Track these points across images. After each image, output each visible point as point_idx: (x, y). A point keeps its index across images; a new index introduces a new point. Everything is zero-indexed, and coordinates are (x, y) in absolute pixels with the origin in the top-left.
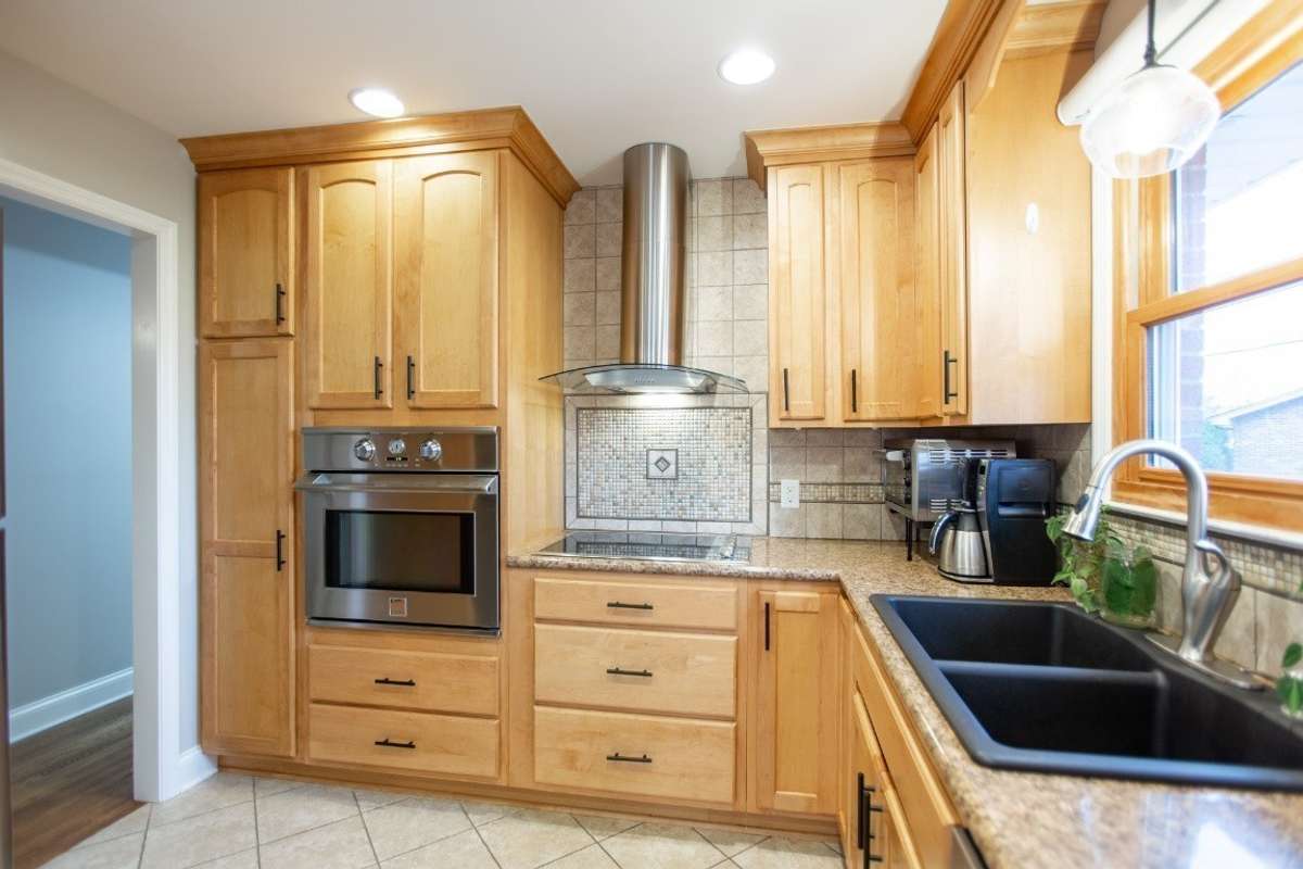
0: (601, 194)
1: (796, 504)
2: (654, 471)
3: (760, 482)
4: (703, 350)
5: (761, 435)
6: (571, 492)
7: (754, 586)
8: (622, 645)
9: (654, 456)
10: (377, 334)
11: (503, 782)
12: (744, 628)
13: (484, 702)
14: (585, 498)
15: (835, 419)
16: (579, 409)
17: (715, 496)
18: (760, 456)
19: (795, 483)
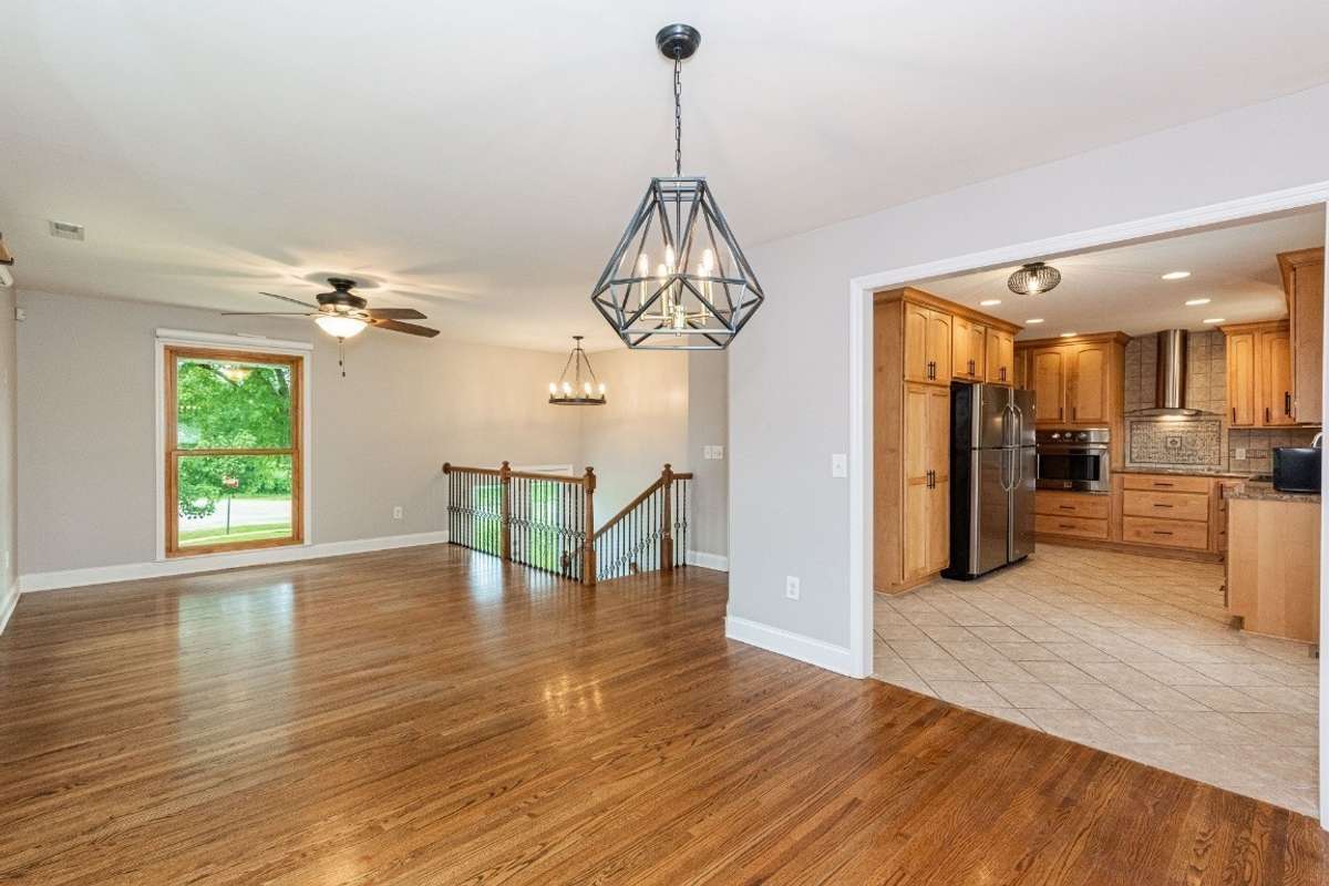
0: (1143, 340)
1: (1244, 458)
2: (1169, 445)
3: (1224, 449)
4: (1195, 399)
5: (1225, 432)
6: (1128, 453)
7: (1217, 480)
8: (1160, 497)
9: (1169, 440)
10: (1060, 401)
11: (1109, 540)
12: (1211, 492)
13: (1102, 514)
14: (1134, 456)
15: (1259, 424)
16: (1132, 422)
17: (1201, 454)
18: (1225, 440)
19: (1244, 450)
